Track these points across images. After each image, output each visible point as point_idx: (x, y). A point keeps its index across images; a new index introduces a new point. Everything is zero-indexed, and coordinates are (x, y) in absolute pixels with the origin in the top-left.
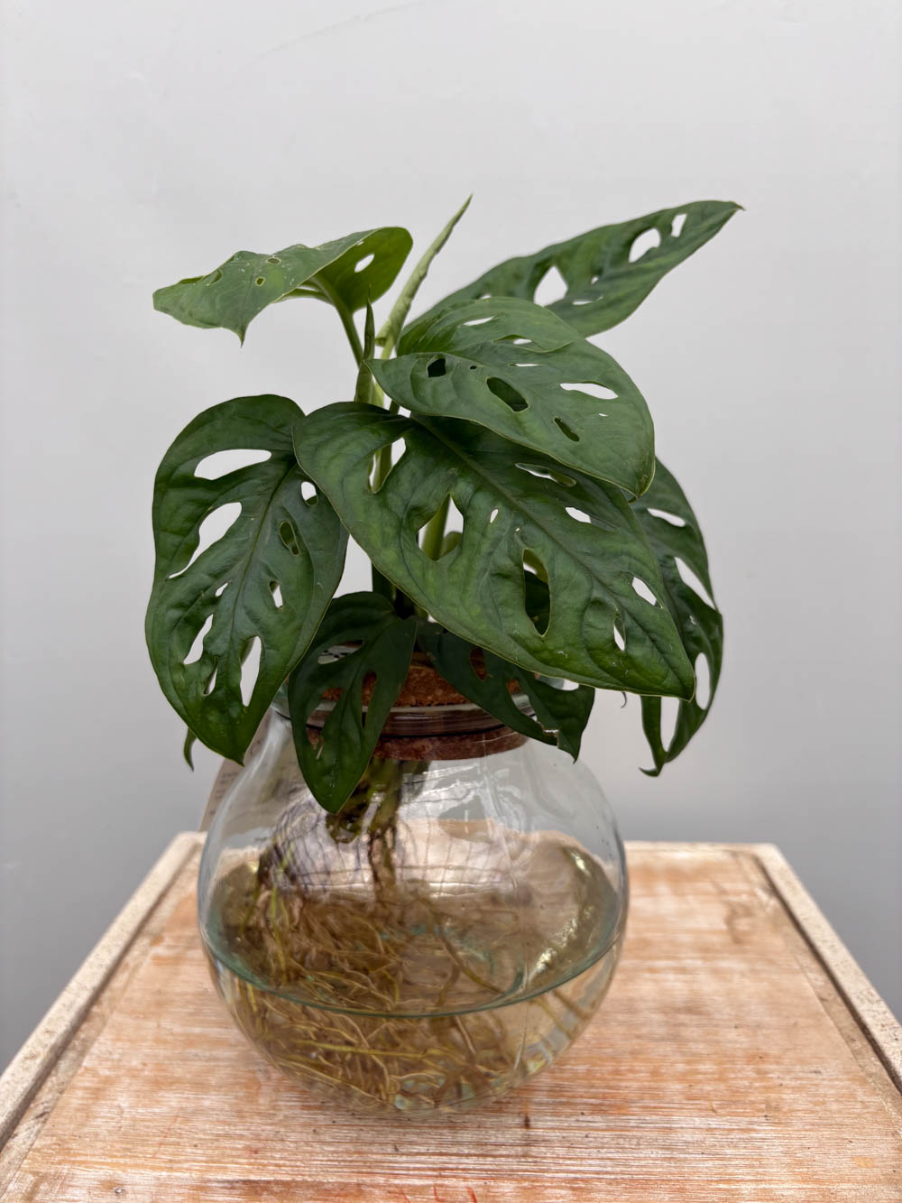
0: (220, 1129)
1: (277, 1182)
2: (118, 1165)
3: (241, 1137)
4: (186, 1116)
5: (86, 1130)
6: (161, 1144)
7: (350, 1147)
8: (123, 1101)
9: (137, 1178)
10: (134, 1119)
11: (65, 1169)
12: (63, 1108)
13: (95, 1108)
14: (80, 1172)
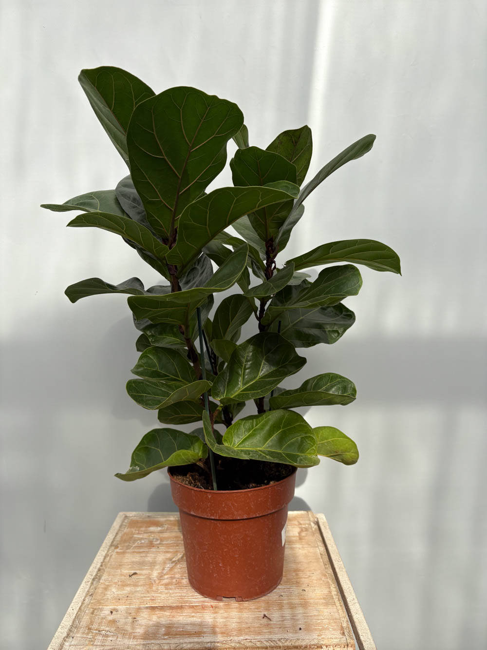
0: (142, 595)
1: (159, 606)
2: (116, 605)
3: (149, 597)
4: (132, 593)
5: (104, 598)
6: (127, 600)
7: (179, 598)
8: (114, 590)
9: (121, 608)
10: (118, 595)
11: (101, 607)
12: (97, 593)
13: (106, 592)
14: (105, 607)
